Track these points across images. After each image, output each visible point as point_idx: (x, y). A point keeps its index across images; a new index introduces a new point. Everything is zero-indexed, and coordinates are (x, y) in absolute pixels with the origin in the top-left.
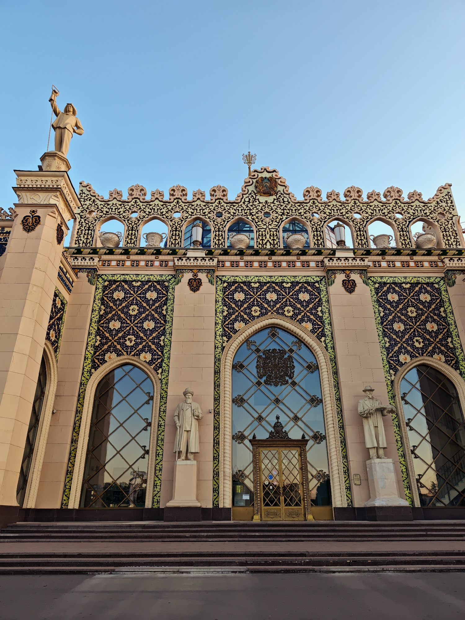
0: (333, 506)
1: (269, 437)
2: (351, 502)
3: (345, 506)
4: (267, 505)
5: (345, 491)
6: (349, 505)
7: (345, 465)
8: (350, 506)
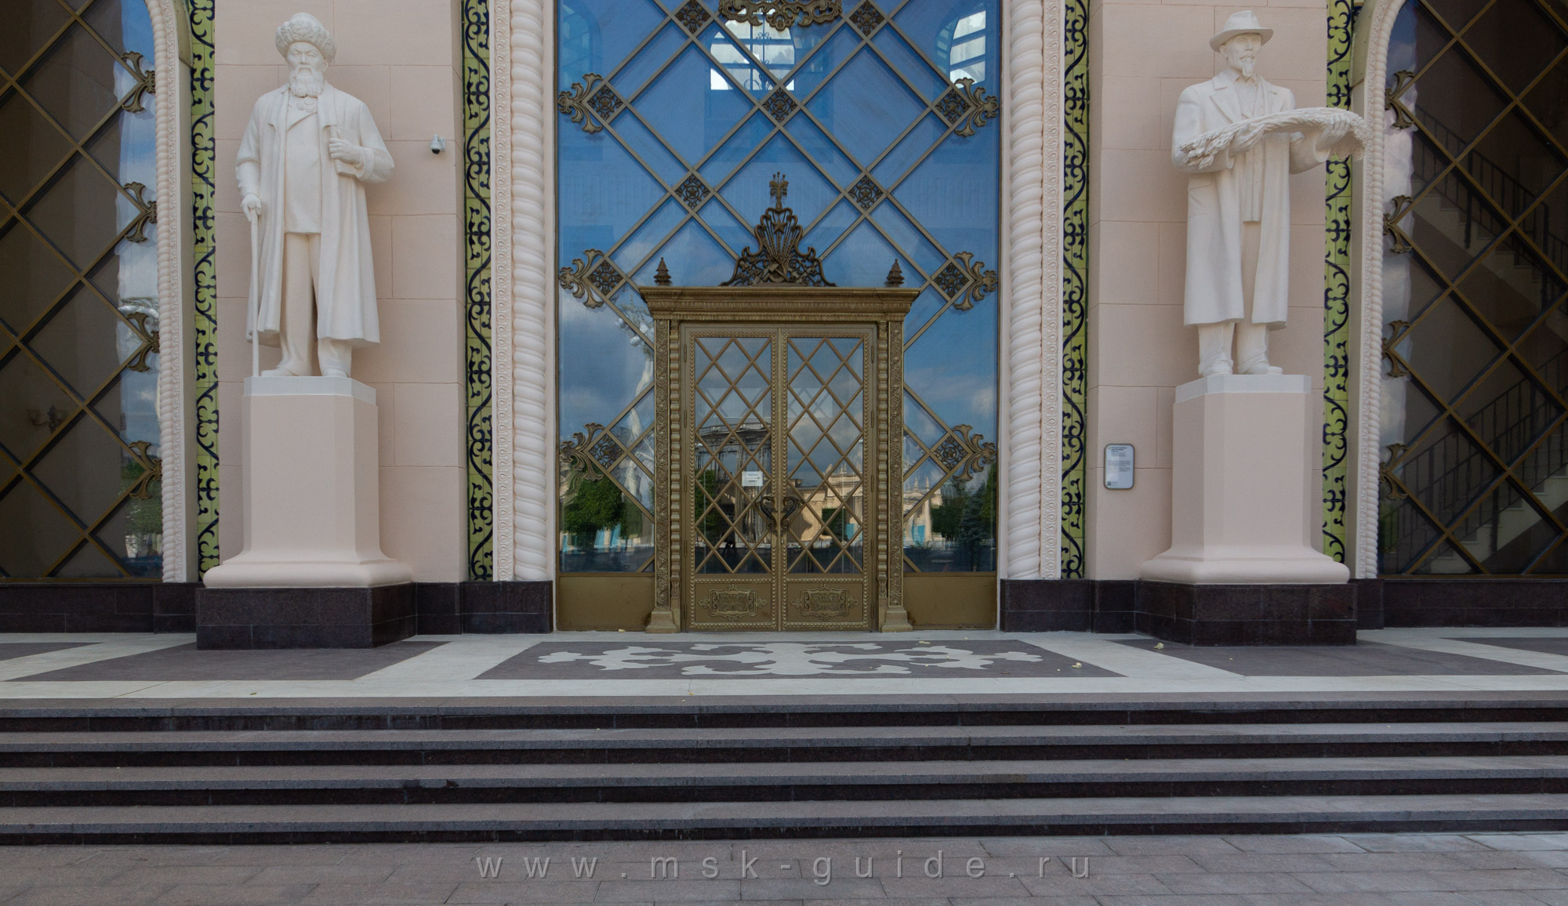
0: (1002, 574)
1: (735, 278)
2: (1081, 559)
3: (1053, 572)
4: (714, 567)
5: (1059, 511)
6: (1067, 570)
7: (1074, 406)
8: (1074, 576)
